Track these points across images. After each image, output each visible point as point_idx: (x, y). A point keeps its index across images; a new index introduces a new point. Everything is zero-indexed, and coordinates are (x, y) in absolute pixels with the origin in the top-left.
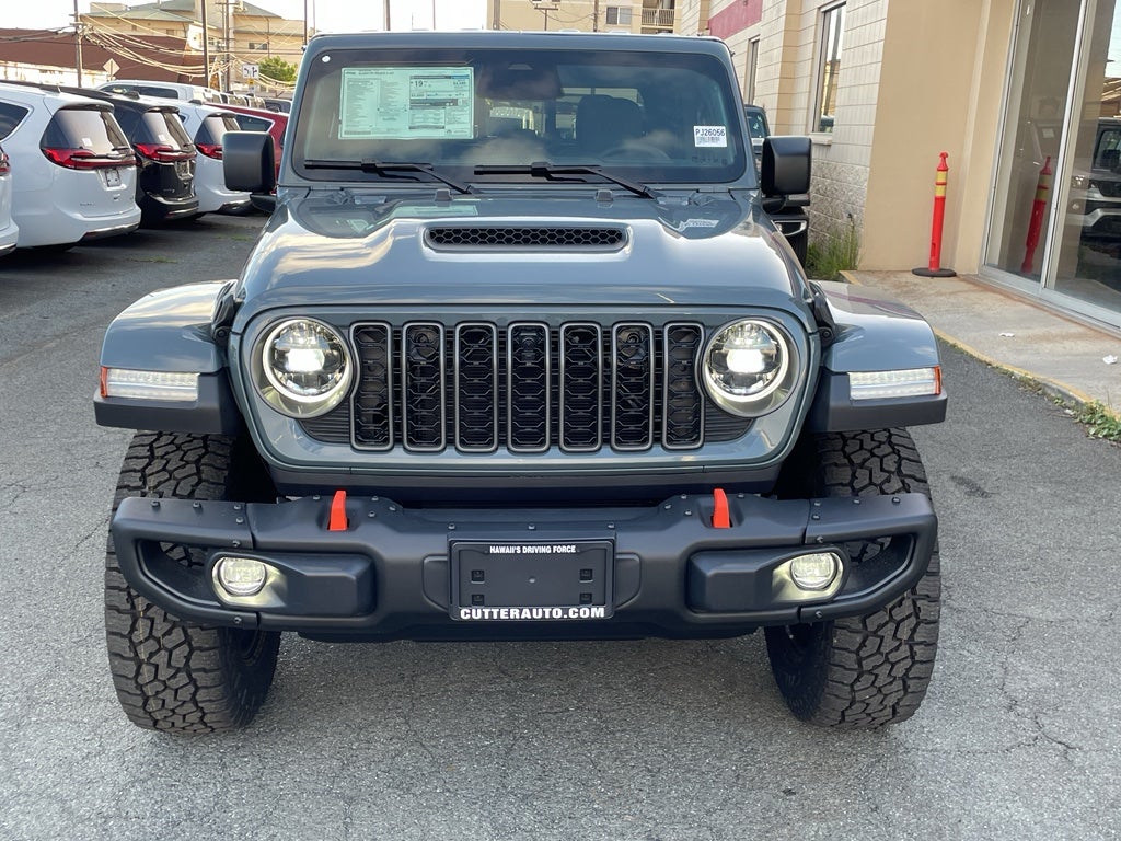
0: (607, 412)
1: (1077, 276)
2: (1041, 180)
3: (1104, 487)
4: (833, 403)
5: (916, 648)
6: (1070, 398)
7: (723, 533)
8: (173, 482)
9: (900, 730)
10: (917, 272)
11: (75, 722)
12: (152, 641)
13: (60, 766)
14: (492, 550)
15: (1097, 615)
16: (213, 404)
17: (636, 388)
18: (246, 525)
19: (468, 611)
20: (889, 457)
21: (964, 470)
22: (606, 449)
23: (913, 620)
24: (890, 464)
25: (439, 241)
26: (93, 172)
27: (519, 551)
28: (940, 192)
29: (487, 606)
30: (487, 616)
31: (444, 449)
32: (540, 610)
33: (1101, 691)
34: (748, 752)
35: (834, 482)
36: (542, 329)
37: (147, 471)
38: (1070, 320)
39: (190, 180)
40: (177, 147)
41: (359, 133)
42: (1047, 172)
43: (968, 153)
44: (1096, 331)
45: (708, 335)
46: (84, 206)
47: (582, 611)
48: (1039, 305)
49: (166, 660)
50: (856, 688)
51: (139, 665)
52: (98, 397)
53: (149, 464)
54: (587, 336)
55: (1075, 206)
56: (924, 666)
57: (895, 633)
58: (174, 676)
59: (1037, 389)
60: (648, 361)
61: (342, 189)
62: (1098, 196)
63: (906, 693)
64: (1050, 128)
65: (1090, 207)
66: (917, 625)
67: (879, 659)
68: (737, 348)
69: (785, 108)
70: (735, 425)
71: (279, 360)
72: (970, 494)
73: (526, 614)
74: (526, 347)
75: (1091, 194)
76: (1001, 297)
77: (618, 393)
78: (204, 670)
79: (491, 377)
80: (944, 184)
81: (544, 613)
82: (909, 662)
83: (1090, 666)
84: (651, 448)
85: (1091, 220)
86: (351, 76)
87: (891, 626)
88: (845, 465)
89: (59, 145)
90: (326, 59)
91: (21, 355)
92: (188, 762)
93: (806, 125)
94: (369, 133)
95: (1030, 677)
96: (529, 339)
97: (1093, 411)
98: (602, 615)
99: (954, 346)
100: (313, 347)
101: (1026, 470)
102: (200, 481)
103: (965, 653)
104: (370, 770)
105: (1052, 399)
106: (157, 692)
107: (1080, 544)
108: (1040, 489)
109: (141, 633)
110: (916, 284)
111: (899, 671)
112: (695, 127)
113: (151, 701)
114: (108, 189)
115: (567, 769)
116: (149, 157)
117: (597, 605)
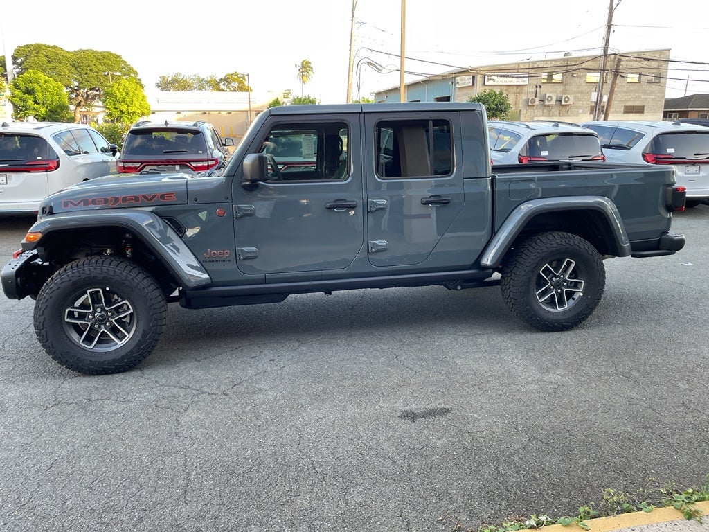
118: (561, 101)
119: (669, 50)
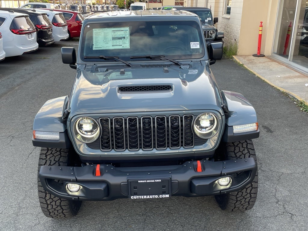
0: (168, 139)
1: (299, 55)
2: (289, 28)
3: (304, 128)
4: (229, 135)
5: (251, 195)
6: (296, 99)
7: (200, 173)
8: (54, 157)
9: (247, 212)
10: (254, 55)
11: (32, 214)
12: (51, 199)
13: (29, 228)
14: (139, 181)
15: (301, 171)
16: (63, 140)
17: (176, 133)
18: (74, 175)
19: (133, 197)
20: (244, 143)
21: (266, 123)
22: (168, 149)
23: (251, 188)
24: (245, 146)
25: (122, 90)
26: (25, 35)
27: (146, 182)
28: (260, 33)
29: (138, 195)
30: (138, 198)
31: (125, 150)
32: (152, 196)
33: (301, 196)
34: (208, 219)
35: (230, 151)
36: (150, 118)
37: (47, 154)
38: (296, 71)
39: (51, 34)
40: (47, 25)
41: (98, 48)
42: (290, 26)
43: (268, 21)
44: (304, 75)
45: (195, 118)
46: (23, 45)
47: (163, 196)
48: (288, 66)
49: (55, 203)
50: (236, 204)
51: (48, 205)
52: (33, 139)
53: (47, 152)
54: (163, 119)
55: (299, 34)
56: (254, 199)
57: (246, 191)
58: (57, 207)
59: (286, 95)
60: (179, 125)
61: (95, 64)
62: (305, 31)
63: (249, 205)
64: (292, 10)
65: (303, 34)
66: (252, 189)
67: (242, 198)
68: (203, 119)
69: (217, 7)
70: (202, 141)
71: (80, 127)
72: (267, 132)
73: (148, 197)
74: (146, 123)
75: (303, 30)
76: (277, 63)
77: (171, 134)
78: (65, 206)
79: (137, 131)
80: (262, 31)
81: (153, 197)
82: (250, 198)
83: (299, 188)
84: (180, 148)
85: (303, 38)
86: (95, 31)
87: (245, 189)
88: (232, 146)
89: (15, 28)
90: (88, 26)
91: (9, 92)
92: (62, 226)
93: (223, 12)
94: (101, 48)
95: (283, 192)
96: (147, 121)
97: (301, 103)
98: (168, 197)
99: (264, 81)
100: (89, 123)
101: (283, 123)
102: (61, 156)
103: (265, 185)
104: (109, 227)
105: (290, 99)
106: (53, 211)
107: (297, 147)
108: (286, 130)
109: (48, 197)
110: (254, 60)
111: (247, 200)
112: (191, 43)
113: (51, 213)
114: (29, 39)
115: (160, 226)
116: (39, 28)
117: (167, 194)
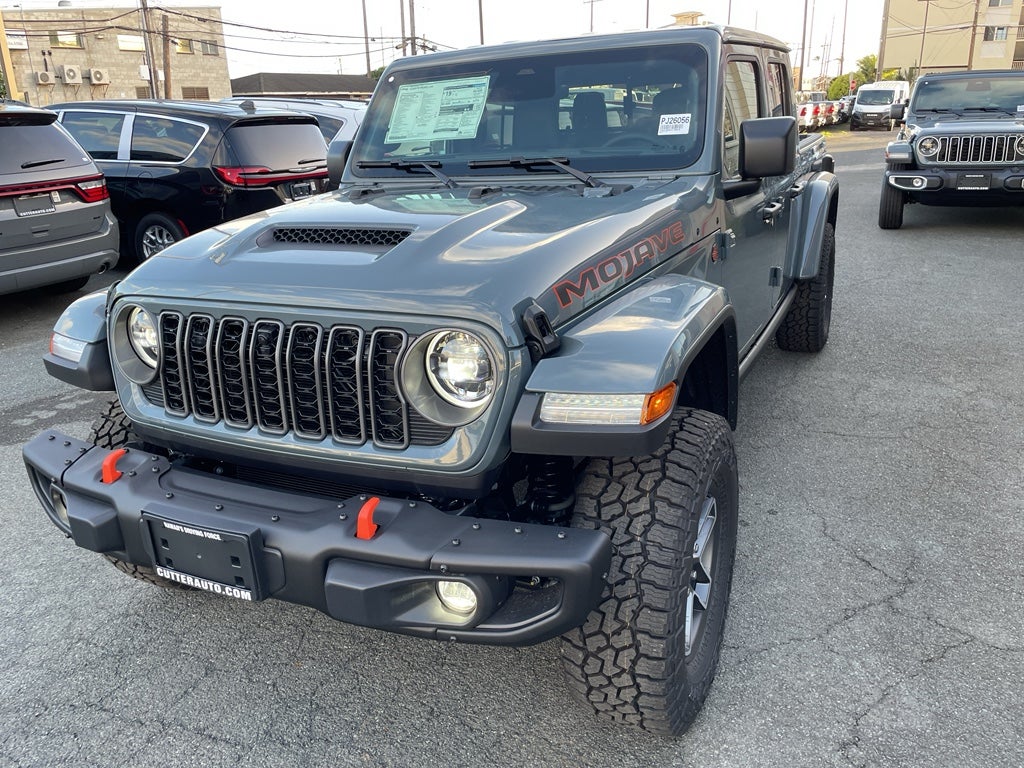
0: (327, 406)
4: (514, 423)
14: (167, 525)
18: (68, 466)
22: (329, 440)
25: (278, 238)
31: (218, 422)
32: (206, 583)
36: (278, 327)
41: (398, 138)
45: (409, 343)
47: (235, 591)
60: (355, 361)
70: (436, 431)
74: (263, 343)
77: (333, 390)
81: (209, 585)
84: (364, 443)
86: (404, 91)
90: (391, 79)
94: (405, 137)
117: (246, 589)
118: (89, 78)
119: (219, 8)
